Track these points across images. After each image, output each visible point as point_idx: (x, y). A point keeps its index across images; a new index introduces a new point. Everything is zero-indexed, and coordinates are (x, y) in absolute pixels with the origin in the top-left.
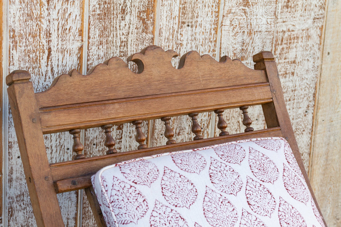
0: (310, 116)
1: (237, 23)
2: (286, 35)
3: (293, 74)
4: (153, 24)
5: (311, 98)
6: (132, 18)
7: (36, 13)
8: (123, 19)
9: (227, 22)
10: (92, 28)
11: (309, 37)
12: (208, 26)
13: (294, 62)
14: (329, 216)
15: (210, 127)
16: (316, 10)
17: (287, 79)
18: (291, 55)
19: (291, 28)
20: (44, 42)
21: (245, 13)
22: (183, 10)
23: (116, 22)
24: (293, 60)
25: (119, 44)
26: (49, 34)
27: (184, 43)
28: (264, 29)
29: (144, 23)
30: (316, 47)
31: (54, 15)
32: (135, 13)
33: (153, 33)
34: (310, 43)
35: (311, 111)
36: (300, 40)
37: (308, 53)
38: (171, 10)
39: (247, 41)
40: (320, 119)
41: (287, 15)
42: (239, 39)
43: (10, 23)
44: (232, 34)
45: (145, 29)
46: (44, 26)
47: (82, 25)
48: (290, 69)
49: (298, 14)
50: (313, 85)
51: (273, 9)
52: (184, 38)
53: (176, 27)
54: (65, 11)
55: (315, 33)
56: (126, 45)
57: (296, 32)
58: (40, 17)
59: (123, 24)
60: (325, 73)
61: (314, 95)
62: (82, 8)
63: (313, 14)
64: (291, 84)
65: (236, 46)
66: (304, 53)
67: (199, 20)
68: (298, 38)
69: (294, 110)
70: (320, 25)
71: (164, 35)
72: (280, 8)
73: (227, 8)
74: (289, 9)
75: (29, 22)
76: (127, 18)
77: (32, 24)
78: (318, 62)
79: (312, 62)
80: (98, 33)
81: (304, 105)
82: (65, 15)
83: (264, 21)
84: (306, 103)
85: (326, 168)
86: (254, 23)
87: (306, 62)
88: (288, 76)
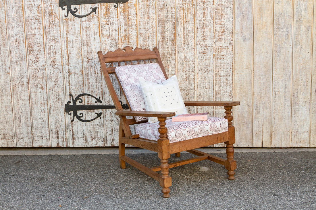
0: (231, 71)
1: (202, 44)
2: (220, 48)
3: (224, 59)
4: (175, 44)
5: (231, 66)
6: (170, 42)
7: (146, 40)
8: (167, 42)
9: (199, 44)
10: (159, 44)
11: (228, 49)
12: (192, 45)
13: (224, 55)
14: (245, 104)
15: (195, 70)
16: (230, 41)
17: (221, 60)
18: (222, 53)
19: (221, 46)
20: (148, 47)
21: (204, 41)
22: (184, 41)
23: (166, 43)
24: (223, 55)
25: (167, 48)
26: (149, 45)
27: (185, 48)
28: (211, 46)
29: (173, 43)
30: (231, 52)
31: (150, 41)
32: (170, 41)
33: (175, 46)
34: (229, 50)
35: (232, 70)
36: (225, 49)
37: (228, 53)
38: (181, 41)
39: (206, 49)
40: (236, 73)
41: (219, 42)
42: (203, 48)
43: (140, 42)
44: (200, 47)
45: (173, 45)
46: (148, 43)
47: (156, 43)
48: (222, 57)
49: (223, 42)
50: (231, 62)
51: (213, 41)
52: (185, 47)
53: (182, 45)
54: (152, 40)
55: (230, 47)
56: (169, 48)
57: (223, 47)
58: (147, 41)
59: (167, 43)
60: (236, 59)
61: (232, 65)
62: (156, 39)
63: (229, 42)
64: (223, 62)
65: (202, 50)
66: (227, 53)
67: (189, 43)
68: (224, 49)
69: (225, 69)
70: (232, 45)
71: (179, 46)
72: (216, 40)
73: (198, 40)
74: (220, 41)
75: (144, 42)
76: (168, 42)
77: (145, 43)
78: (233, 56)
79: (230, 55)
80: (161, 45)
81: (229, 68)
82: (152, 41)
83: (211, 44)
84: (230, 68)
85: (241, 88)
86: (207, 44)
87: (228, 56)
88: (222, 59)
